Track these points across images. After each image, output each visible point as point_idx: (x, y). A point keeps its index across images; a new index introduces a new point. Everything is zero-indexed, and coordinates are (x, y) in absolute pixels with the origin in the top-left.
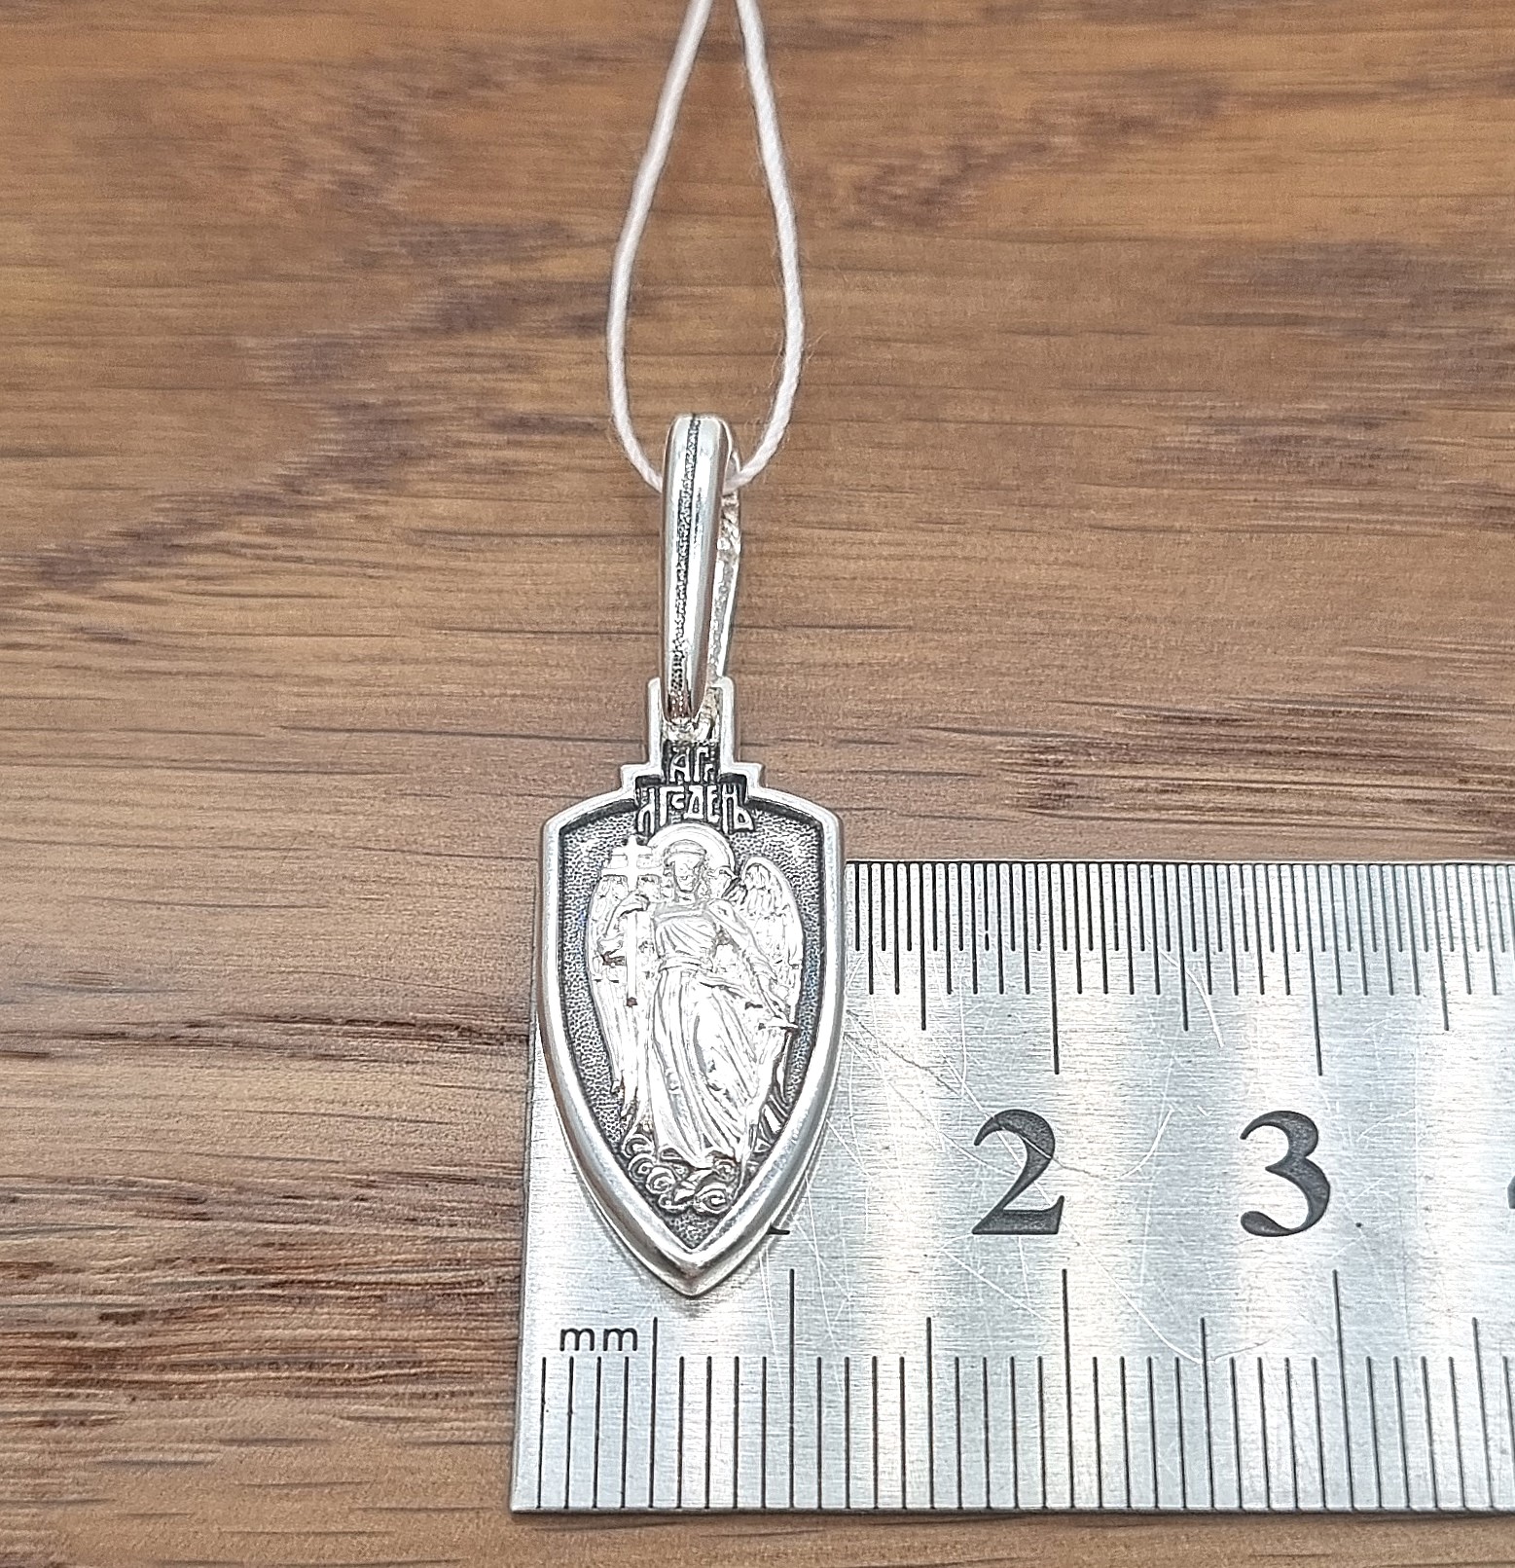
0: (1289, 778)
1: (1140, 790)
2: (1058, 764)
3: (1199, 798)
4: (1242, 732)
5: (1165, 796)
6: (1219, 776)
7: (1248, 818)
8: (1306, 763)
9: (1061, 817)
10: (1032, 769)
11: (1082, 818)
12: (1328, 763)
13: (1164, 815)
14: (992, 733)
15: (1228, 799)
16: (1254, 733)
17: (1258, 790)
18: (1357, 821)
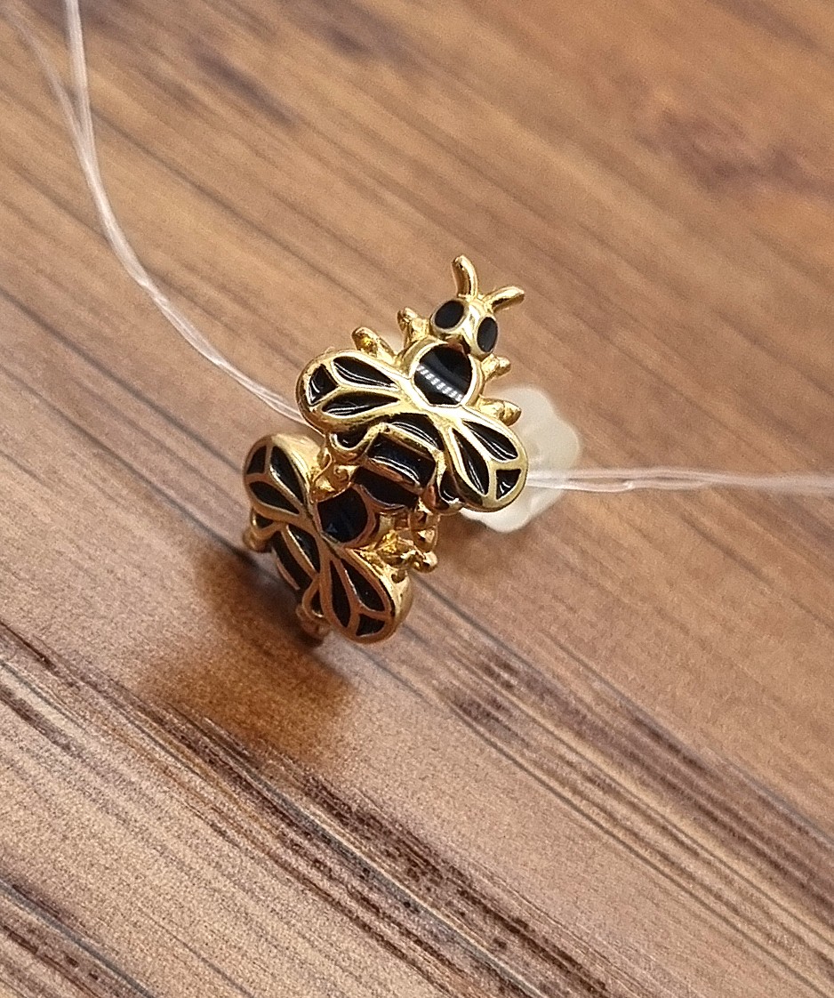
1: (570, 764)
2: (508, 686)
3: (621, 810)
4: (702, 783)
5: (589, 785)
6: (653, 804)
7: (656, 860)
8: (744, 851)
9: (477, 733)
10: (480, 673)
11: (495, 746)
12: (765, 867)
13: (576, 800)
14: (463, 615)
15: (648, 831)
16: (714, 792)
17: (682, 844)
18: (758, 937)
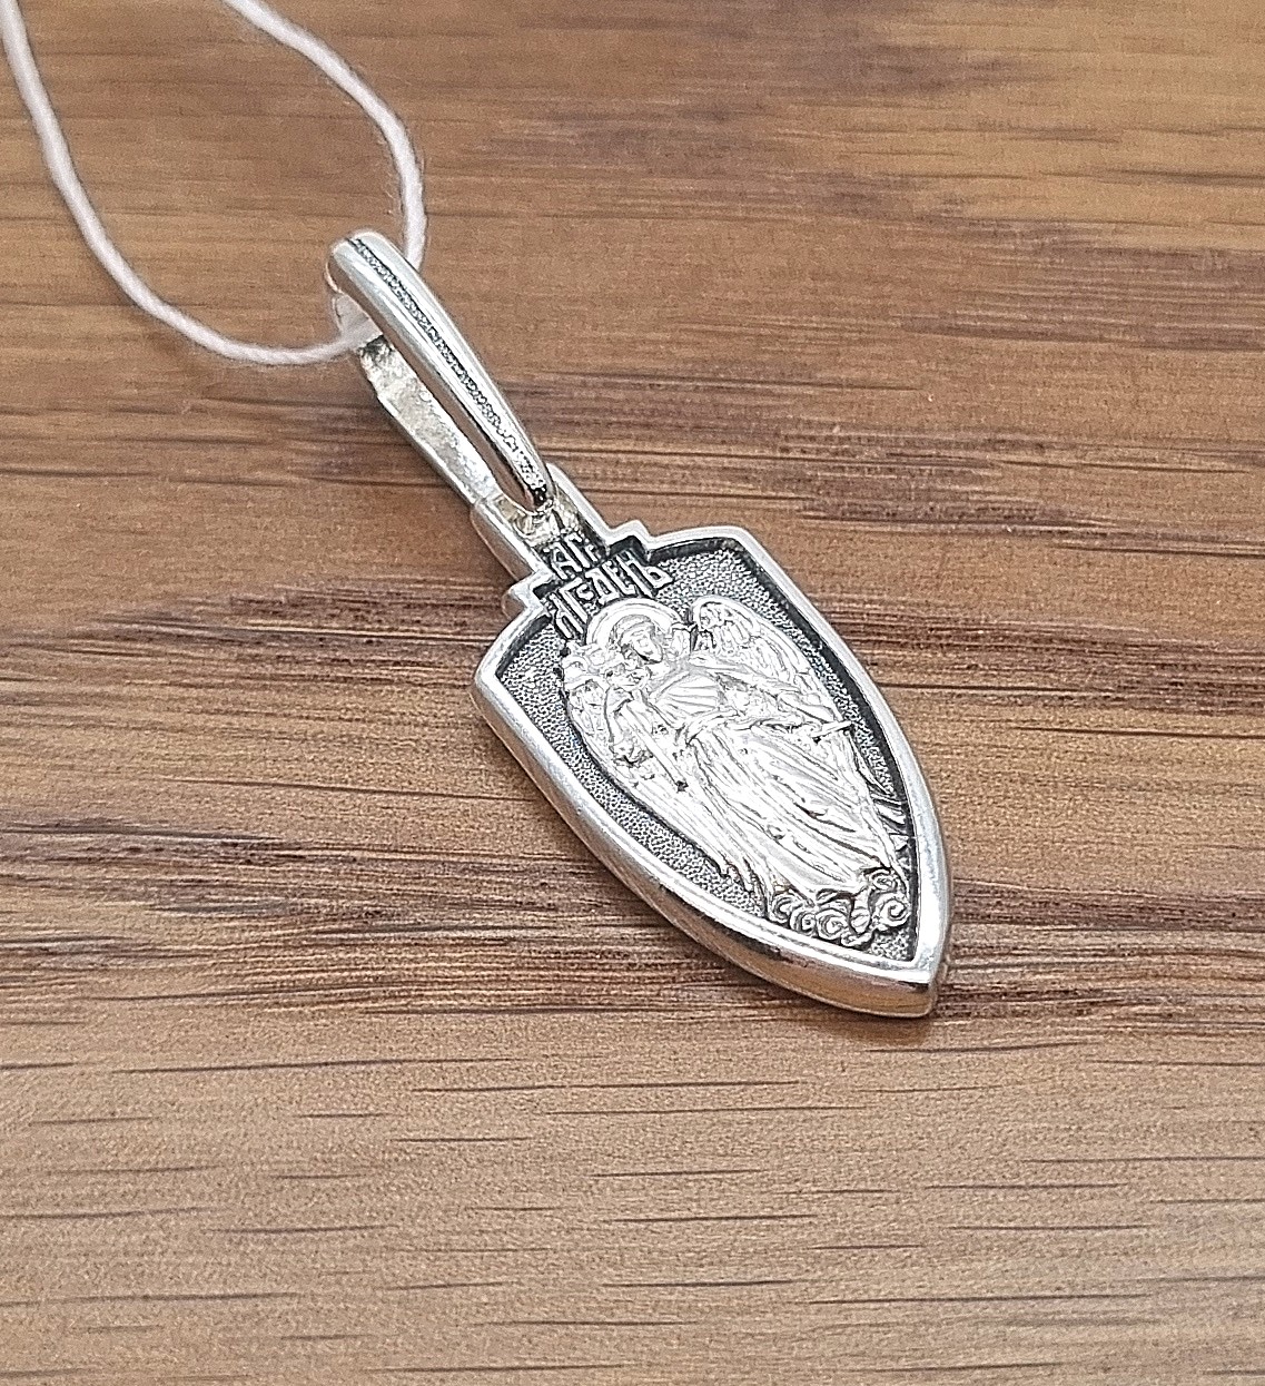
0: (595, 446)
